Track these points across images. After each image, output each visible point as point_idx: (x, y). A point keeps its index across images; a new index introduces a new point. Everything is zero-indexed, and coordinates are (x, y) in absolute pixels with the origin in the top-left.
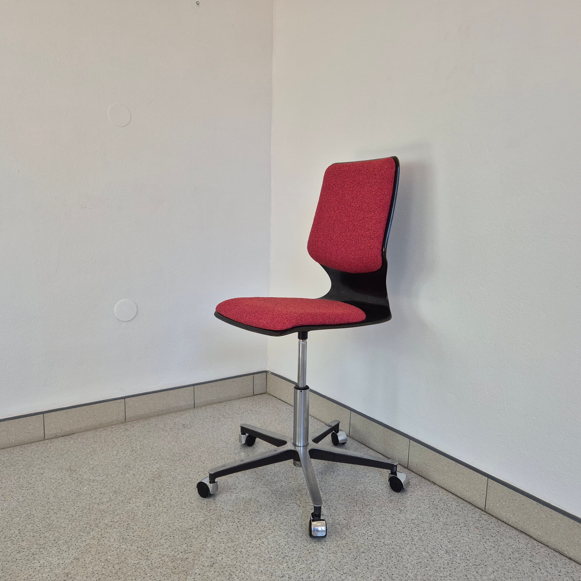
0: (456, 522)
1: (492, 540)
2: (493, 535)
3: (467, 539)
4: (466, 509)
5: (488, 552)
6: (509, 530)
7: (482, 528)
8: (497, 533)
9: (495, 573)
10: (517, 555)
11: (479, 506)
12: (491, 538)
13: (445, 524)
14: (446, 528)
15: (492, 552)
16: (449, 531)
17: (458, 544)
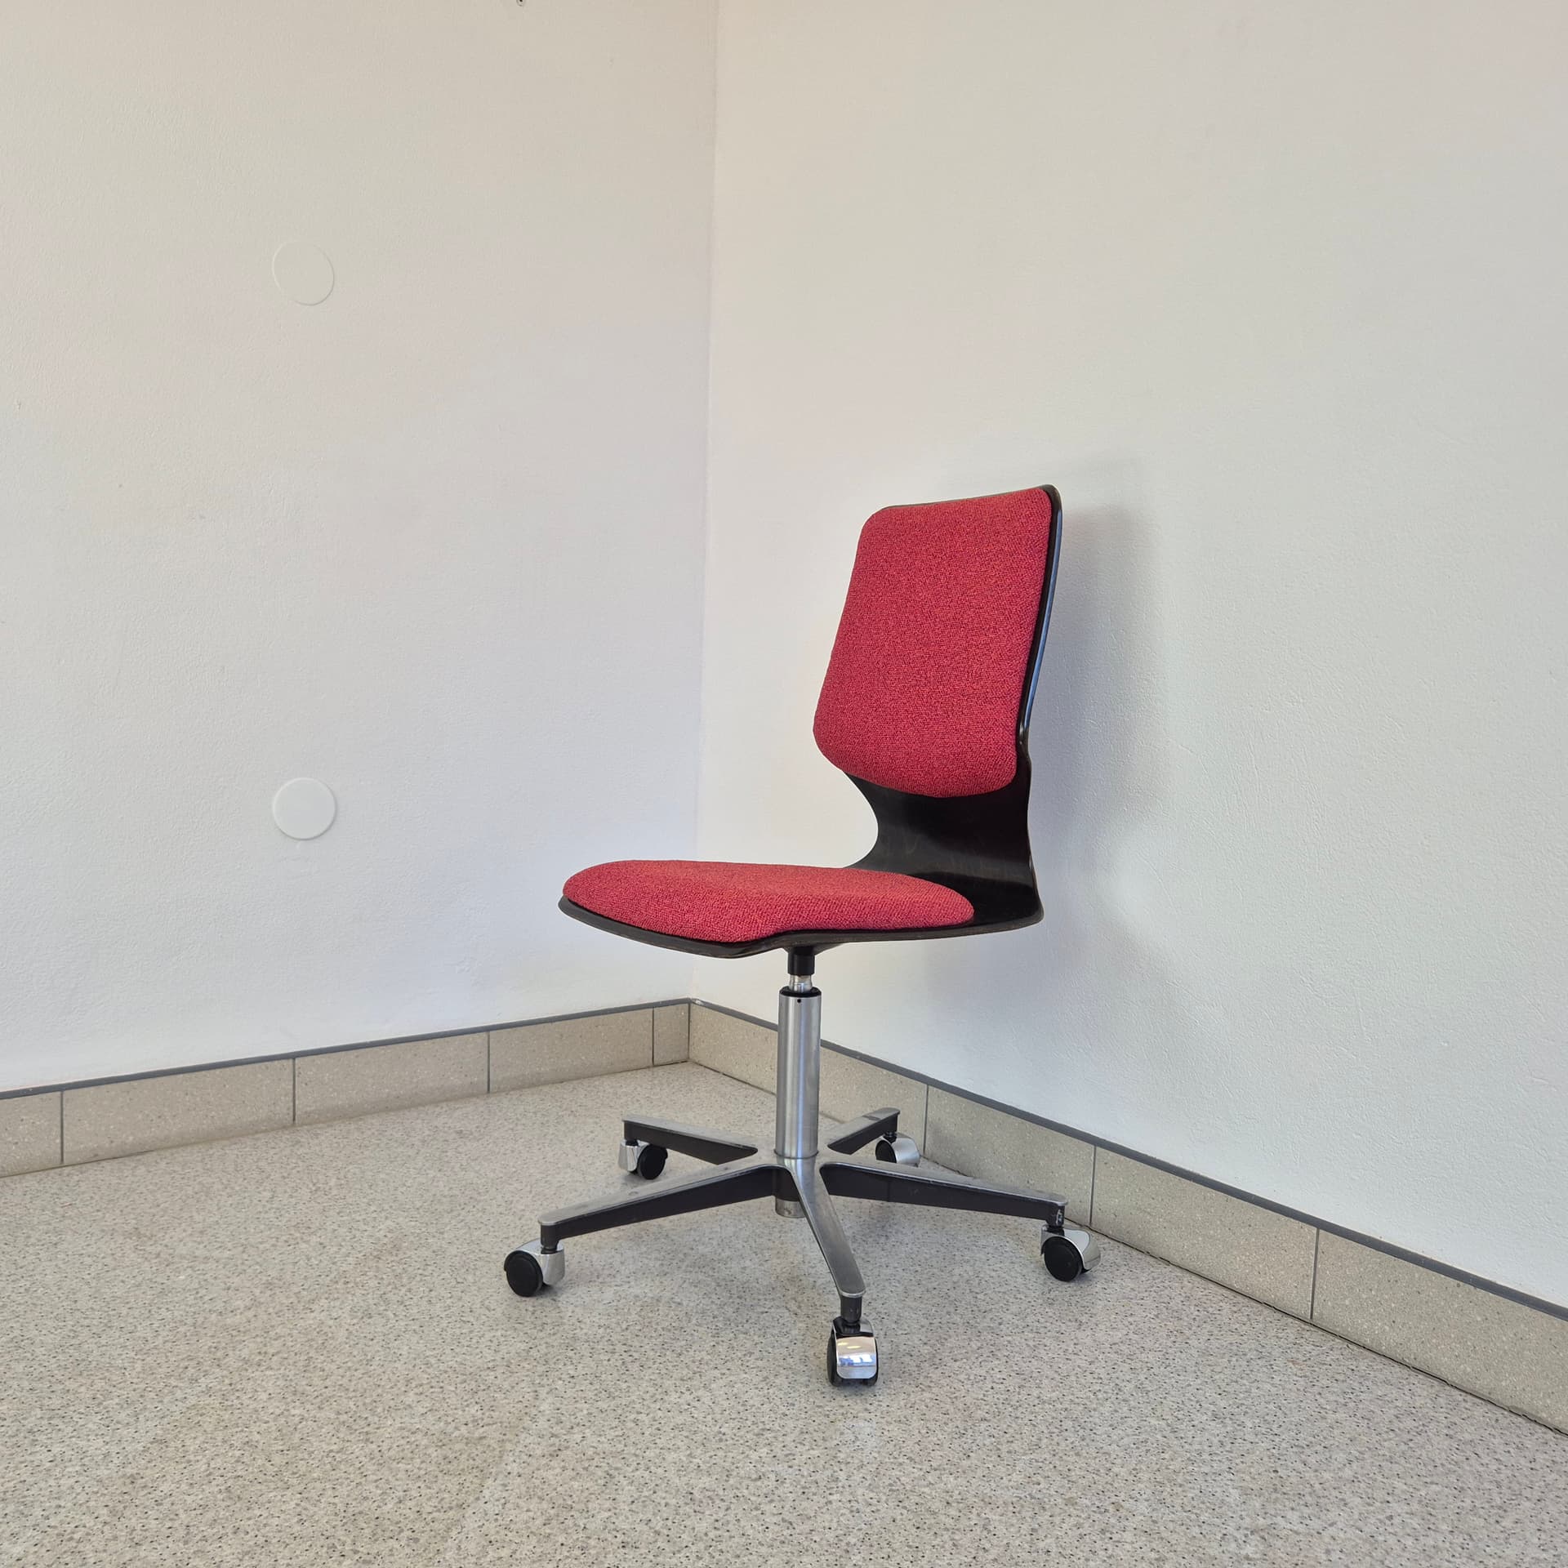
0: (1234, 1348)
1: (1336, 1387)
2: (1337, 1377)
3: (1268, 1386)
4: (1261, 1319)
5: (1331, 1417)
6: (1381, 1366)
7: (1309, 1363)
8: (1349, 1373)
9: (1355, 1465)
10: (1409, 1423)
11: (1295, 1312)
12: (1336, 1385)
13: (1206, 1353)
14: (1210, 1363)
15: (1340, 1416)
16: (1218, 1369)
17: (1245, 1398)
